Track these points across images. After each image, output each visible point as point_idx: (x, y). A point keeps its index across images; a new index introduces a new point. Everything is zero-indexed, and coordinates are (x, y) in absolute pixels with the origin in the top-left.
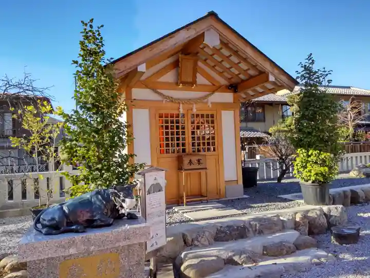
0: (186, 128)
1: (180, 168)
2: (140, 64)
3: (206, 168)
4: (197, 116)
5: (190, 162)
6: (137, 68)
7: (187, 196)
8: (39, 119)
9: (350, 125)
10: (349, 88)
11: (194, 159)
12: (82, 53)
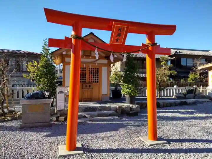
0: (86, 73)
1: (83, 88)
2: (64, 52)
3: (92, 89)
4: (91, 69)
5: (86, 86)
6: (62, 53)
7: (84, 99)
8: (33, 67)
9: (198, 72)
10: (208, 51)
11: (88, 85)
12: (43, 50)
